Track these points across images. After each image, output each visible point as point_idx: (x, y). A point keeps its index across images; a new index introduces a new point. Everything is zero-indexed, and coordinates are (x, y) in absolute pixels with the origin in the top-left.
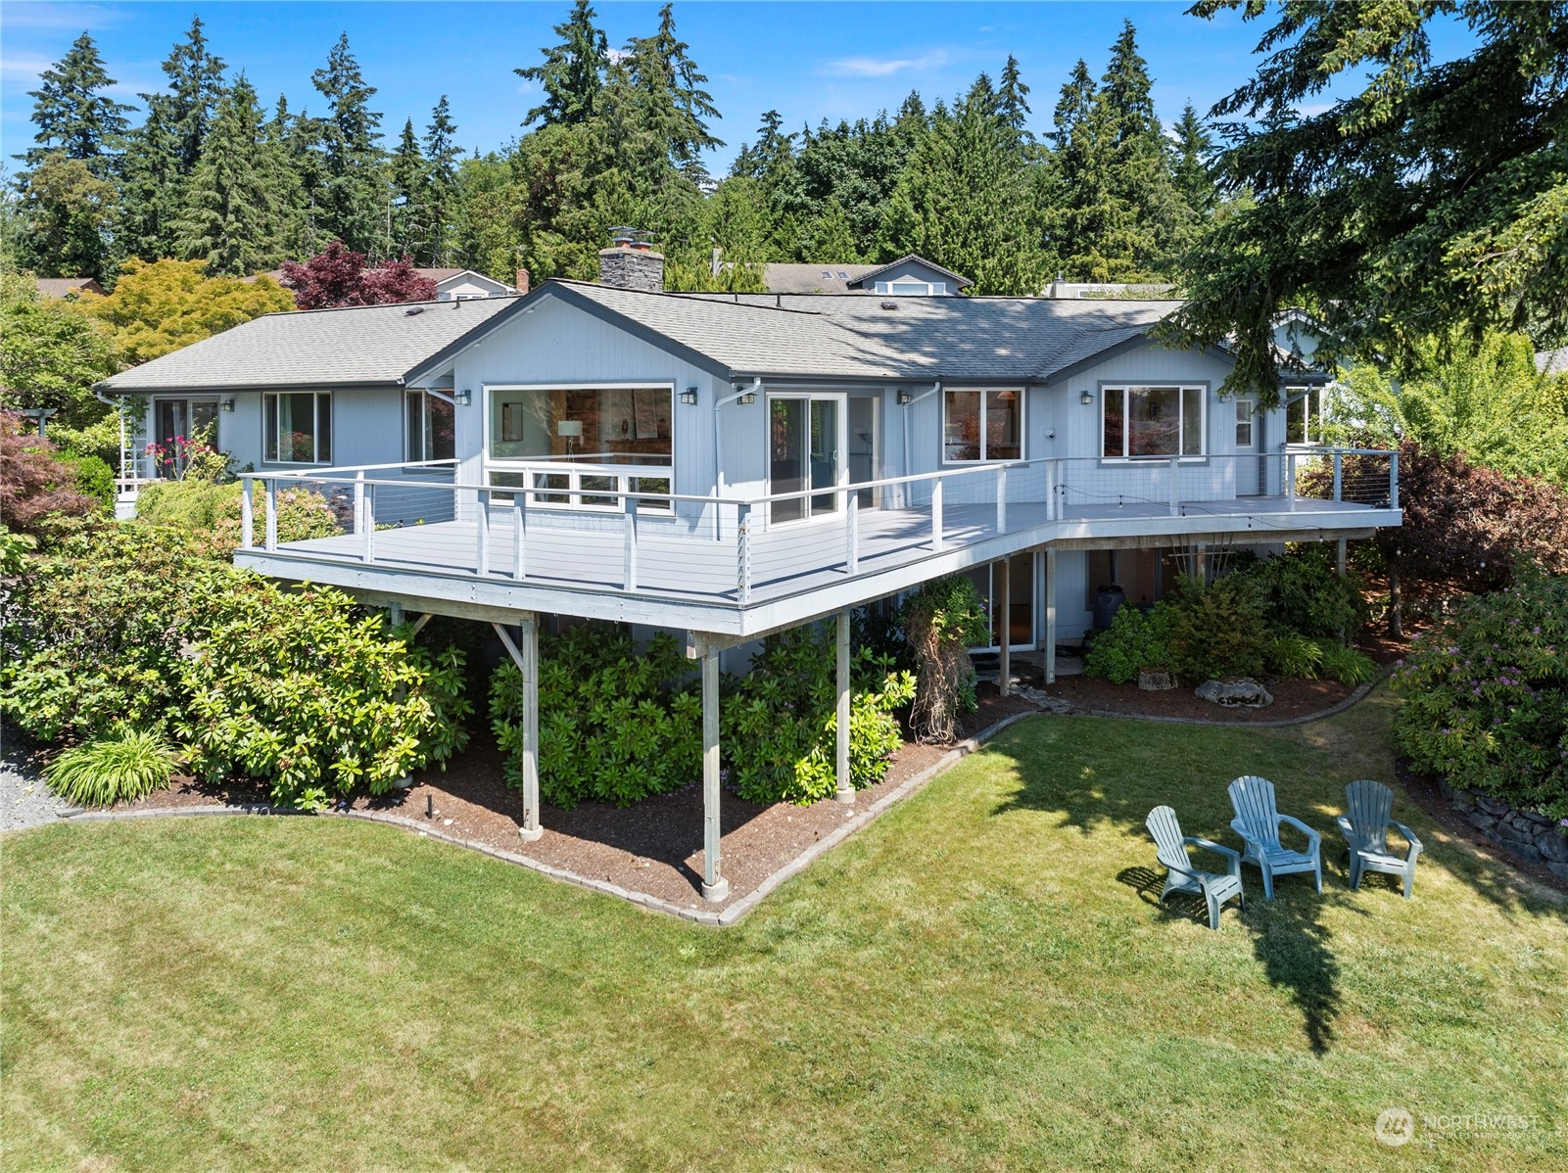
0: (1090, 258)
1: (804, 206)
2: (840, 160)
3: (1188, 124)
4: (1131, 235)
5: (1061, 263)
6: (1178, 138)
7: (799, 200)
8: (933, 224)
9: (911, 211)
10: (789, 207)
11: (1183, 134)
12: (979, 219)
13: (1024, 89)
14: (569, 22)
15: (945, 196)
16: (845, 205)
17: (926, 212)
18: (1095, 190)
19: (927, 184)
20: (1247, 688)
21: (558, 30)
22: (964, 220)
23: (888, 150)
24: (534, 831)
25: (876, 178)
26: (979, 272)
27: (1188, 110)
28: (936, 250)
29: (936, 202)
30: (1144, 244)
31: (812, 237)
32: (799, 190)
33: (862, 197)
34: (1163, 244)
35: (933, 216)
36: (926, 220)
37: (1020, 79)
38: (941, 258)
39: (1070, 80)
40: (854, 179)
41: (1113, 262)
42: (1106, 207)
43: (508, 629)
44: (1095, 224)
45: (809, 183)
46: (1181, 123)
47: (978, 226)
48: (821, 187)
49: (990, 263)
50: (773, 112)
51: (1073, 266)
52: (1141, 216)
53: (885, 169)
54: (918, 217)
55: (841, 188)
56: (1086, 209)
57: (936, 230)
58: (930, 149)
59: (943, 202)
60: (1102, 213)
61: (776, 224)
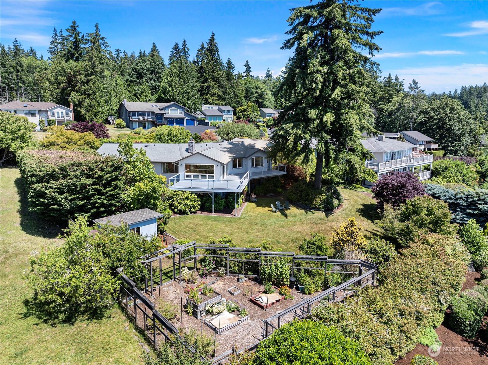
0: (207, 97)
1: (135, 81)
2: (145, 69)
3: (229, 62)
4: (216, 91)
5: (200, 97)
6: (226, 65)
7: (134, 80)
8: (175, 92)
9: (168, 87)
10: (131, 81)
11: (228, 65)
12: (186, 91)
13: (188, 49)
14: (70, 28)
15: (177, 84)
16: (147, 82)
17: (172, 88)
18: (208, 79)
19: (172, 81)
20: (272, 194)
21: (67, 31)
22: (182, 91)
23: (158, 67)
24: (214, 213)
25: (155, 75)
26: (187, 104)
27: (229, 59)
28: (176, 98)
29: (175, 86)
30: (220, 94)
31: (139, 90)
32: (134, 77)
33: (151, 80)
34: (224, 93)
35: (174, 89)
36: (173, 90)
37: (187, 46)
38: (177, 100)
39: (200, 48)
40: (149, 75)
41: (213, 98)
42: (211, 84)
43: (211, 194)
44: (208, 87)
45: (136, 75)
46: (227, 62)
47: (186, 92)
48: (140, 76)
49: (189, 102)
50: (119, 49)
51: (203, 98)
52: (219, 86)
53: (157, 73)
54: (170, 89)
55: (145, 77)
56: (206, 84)
57: (175, 93)
58: (172, 71)
59: (177, 86)
60: (210, 85)
61: (128, 86)
